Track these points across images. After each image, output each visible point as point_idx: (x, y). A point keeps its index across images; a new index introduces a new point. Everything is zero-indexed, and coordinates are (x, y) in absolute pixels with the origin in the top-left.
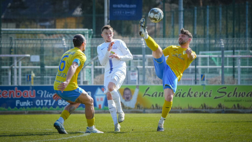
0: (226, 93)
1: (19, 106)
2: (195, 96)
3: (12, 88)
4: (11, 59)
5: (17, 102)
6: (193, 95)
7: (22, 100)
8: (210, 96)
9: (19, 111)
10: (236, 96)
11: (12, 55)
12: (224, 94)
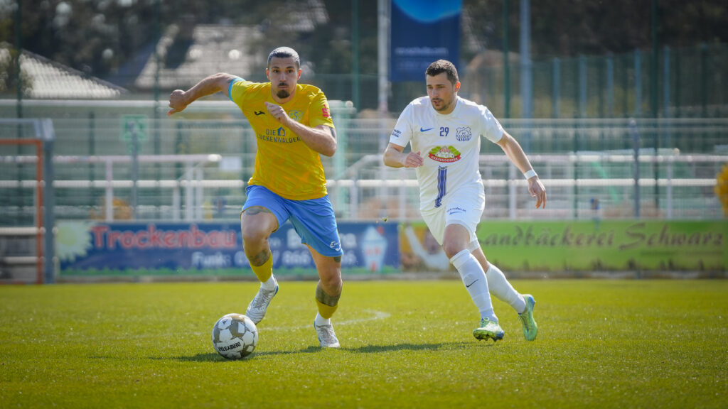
0: (643, 237)
1: (200, 267)
2: (578, 243)
3: (185, 227)
4: (179, 165)
5: (197, 257)
6: (573, 241)
7: (208, 252)
8: (610, 243)
9: (199, 276)
10: (667, 243)
11: (182, 158)
12: (638, 240)
